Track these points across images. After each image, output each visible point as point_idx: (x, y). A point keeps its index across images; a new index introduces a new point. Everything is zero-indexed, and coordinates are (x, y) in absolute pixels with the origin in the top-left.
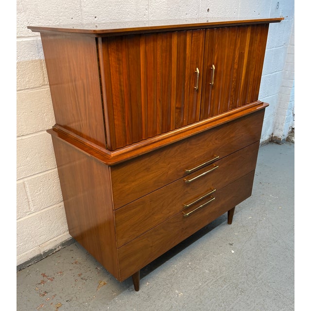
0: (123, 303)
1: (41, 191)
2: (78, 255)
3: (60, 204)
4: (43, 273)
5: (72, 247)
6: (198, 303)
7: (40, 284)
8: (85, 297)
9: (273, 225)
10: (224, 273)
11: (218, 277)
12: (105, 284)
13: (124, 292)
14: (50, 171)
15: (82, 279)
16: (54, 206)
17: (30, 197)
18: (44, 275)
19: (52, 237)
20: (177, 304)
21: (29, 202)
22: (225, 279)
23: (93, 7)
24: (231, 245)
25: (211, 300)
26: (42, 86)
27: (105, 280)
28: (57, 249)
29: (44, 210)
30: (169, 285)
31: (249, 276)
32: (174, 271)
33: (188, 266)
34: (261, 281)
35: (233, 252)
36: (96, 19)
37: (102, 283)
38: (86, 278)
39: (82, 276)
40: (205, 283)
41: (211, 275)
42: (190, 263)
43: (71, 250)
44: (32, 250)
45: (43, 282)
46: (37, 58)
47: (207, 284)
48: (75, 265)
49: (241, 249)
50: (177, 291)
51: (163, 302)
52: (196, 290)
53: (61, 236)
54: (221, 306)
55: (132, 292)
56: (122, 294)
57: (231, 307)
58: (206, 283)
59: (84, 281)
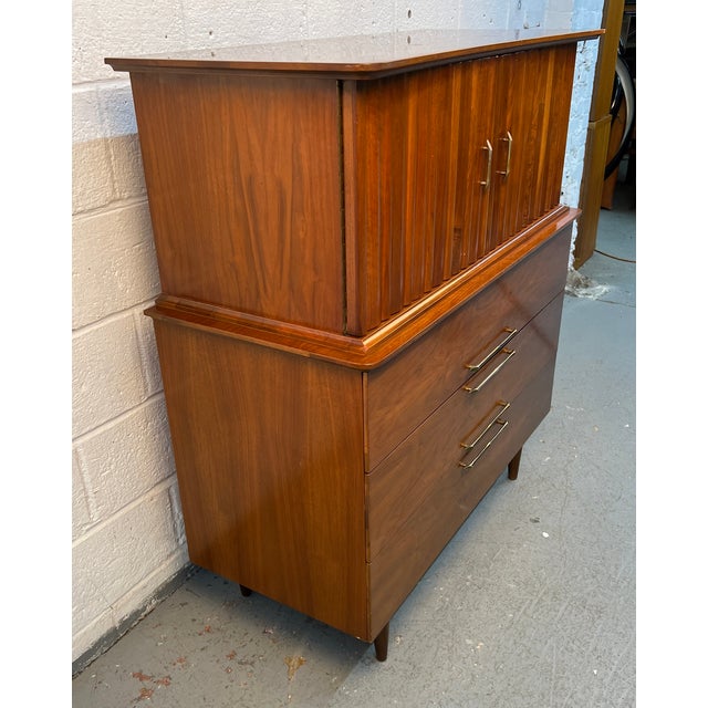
0: (363, 693)
1: (112, 467)
2: (205, 613)
3: (151, 493)
4: (137, 671)
5: (179, 596)
6: (524, 655)
7: (139, 699)
8: (270, 703)
9: (598, 467)
10: (548, 582)
11: (541, 594)
12: (301, 662)
13: (354, 670)
14: (130, 414)
15: (240, 663)
16: (140, 501)
17: (89, 486)
18: (141, 676)
19: (136, 579)
20: (481, 667)
21: (87, 497)
22: (554, 593)
23: (206, 9)
24: (536, 521)
25: (546, 643)
26: (111, 202)
27: (298, 654)
28: (148, 609)
29: (118, 515)
30: (447, 632)
31: (598, 576)
32: (444, 602)
33: (468, 583)
34: (626, 583)
35: (546, 535)
36: (211, 37)
37: (295, 662)
38: (250, 659)
39: (238, 658)
40: (518, 611)
41: (523, 592)
42: (469, 577)
43: (182, 605)
44: (95, 621)
45: (145, 693)
46: (98, 136)
47: (524, 612)
48: (208, 636)
49: (560, 527)
50: (469, 642)
51: (449, 669)
52: (508, 629)
53: (154, 573)
54: (572, 651)
55: (373, 666)
56: (351, 675)
57: (591, 648)
58: (522, 610)
59: (249, 667)
